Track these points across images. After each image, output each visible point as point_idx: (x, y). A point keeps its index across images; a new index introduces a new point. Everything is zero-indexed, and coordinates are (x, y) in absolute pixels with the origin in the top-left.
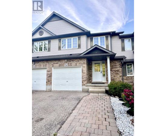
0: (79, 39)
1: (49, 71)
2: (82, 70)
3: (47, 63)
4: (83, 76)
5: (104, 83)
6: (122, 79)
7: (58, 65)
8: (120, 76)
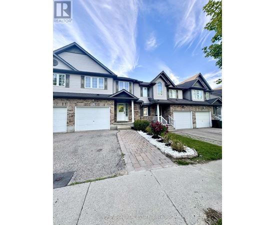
0: (106, 80)
1: (70, 110)
2: (111, 111)
3: (67, 101)
4: (111, 116)
5: (126, 122)
6: (140, 118)
7: (83, 104)
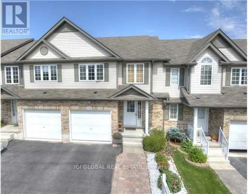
1: (64, 115)
2: (112, 117)
3: (60, 103)
4: (112, 125)
6: (163, 124)
7: (77, 107)
8: (160, 120)
